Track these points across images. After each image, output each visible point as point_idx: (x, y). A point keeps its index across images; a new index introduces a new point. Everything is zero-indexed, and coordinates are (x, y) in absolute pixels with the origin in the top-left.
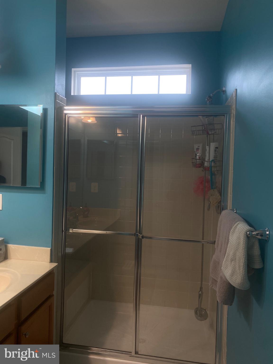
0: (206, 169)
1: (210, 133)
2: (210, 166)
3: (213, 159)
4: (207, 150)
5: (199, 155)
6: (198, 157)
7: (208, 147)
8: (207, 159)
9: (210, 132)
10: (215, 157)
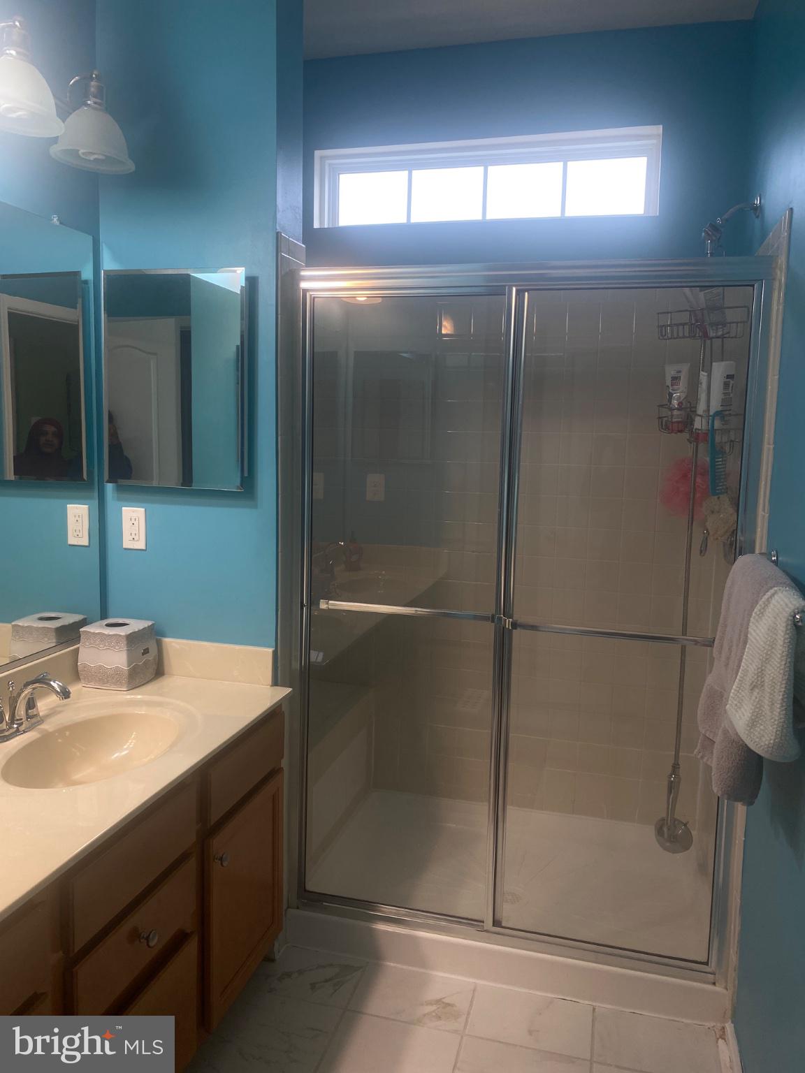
0: (696, 437)
1: (712, 334)
2: (709, 430)
3: (720, 408)
4: (701, 383)
5: (680, 397)
6: (675, 403)
7: (706, 374)
8: (701, 408)
9: (711, 331)
10: (726, 402)
